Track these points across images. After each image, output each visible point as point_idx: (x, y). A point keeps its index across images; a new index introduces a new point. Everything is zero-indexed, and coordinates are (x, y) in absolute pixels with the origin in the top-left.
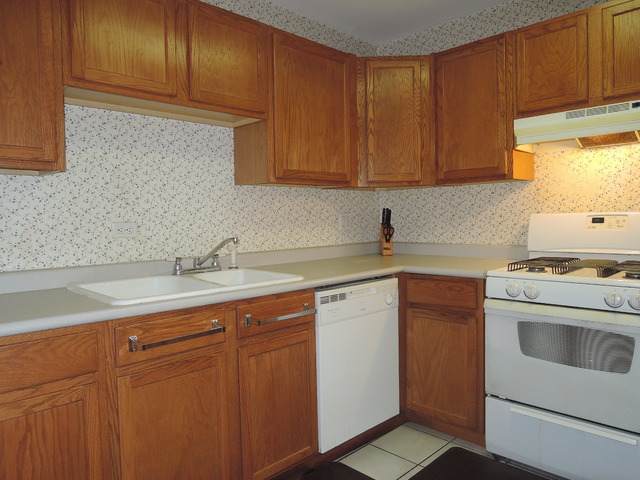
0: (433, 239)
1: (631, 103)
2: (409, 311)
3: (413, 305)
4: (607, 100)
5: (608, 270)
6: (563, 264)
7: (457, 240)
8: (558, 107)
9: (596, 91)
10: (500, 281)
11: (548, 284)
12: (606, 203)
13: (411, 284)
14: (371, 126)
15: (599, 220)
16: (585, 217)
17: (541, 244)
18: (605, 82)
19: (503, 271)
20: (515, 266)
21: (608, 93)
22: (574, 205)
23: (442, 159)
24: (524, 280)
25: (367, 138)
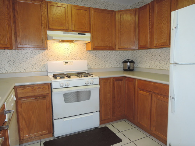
1: (78, 33)
4: (73, 31)
8: (61, 30)
9: (70, 28)
10: (57, 83)
12: (66, 58)
15: (66, 63)
16: (63, 62)
18: (73, 26)
21: (73, 29)
22: (58, 58)
24: (65, 81)
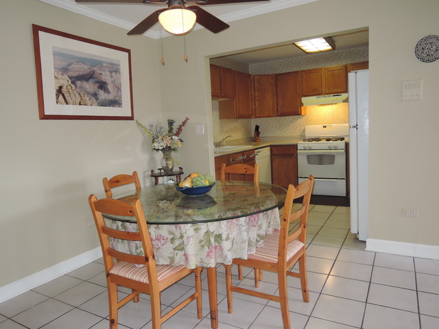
0: (272, 135)
1: (333, 95)
2: (273, 157)
3: (274, 155)
4: (327, 94)
5: (328, 140)
6: (318, 140)
7: (282, 135)
8: (314, 95)
9: (324, 91)
10: (301, 145)
11: (314, 144)
12: (326, 122)
13: (274, 148)
14: (257, 98)
15: (325, 127)
16: (321, 126)
17: (308, 135)
18: (326, 88)
19: (302, 142)
20: (304, 140)
21: (327, 92)
22: (317, 123)
23: (279, 109)
24: (307, 144)
25: (255, 103)
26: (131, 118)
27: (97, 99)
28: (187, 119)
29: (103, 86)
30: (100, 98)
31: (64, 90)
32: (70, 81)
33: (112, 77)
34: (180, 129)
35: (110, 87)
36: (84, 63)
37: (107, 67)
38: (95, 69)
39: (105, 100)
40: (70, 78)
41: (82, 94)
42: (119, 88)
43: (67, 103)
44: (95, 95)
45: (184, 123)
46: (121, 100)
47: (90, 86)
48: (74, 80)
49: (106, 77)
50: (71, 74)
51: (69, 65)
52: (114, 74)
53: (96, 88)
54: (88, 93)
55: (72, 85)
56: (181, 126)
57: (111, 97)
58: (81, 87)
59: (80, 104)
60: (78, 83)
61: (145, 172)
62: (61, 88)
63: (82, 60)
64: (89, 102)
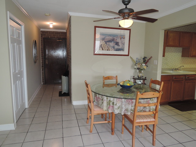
26: (128, 55)
27: (114, 48)
28: (151, 57)
29: (117, 44)
30: (115, 48)
31: (102, 46)
32: (105, 43)
33: (121, 40)
34: (148, 61)
35: (120, 44)
36: (111, 36)
37: (119, 37)
38: (115, 38)
39: (117, 49)
40: (105, 42)
41: (108, 47)
42: (123, 44)
43: (103, 50)
44: (114, 47)
45: (150, 59)
46: (124, 48)
47: (112, 44)
48: (106, 42)
49: (119, 40)
50: (105, 40)
51: (105, 37)
52: (122, 39)
53: (114, 44)
54: (111, 46)
55: (106, 44)
56: (148, 60)
57: (120, 47)
58: (108, 45)
59: (107, 50)
60: (108, 43)
61: (131, 76)
62: (101, 45)
63: (110, 35)
64: (111, 49)
